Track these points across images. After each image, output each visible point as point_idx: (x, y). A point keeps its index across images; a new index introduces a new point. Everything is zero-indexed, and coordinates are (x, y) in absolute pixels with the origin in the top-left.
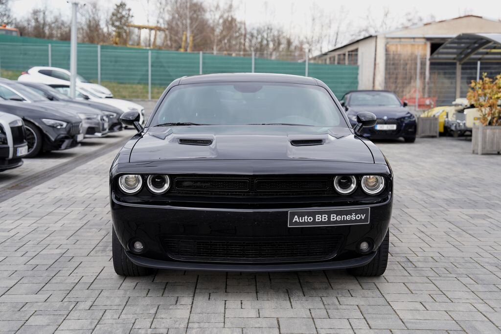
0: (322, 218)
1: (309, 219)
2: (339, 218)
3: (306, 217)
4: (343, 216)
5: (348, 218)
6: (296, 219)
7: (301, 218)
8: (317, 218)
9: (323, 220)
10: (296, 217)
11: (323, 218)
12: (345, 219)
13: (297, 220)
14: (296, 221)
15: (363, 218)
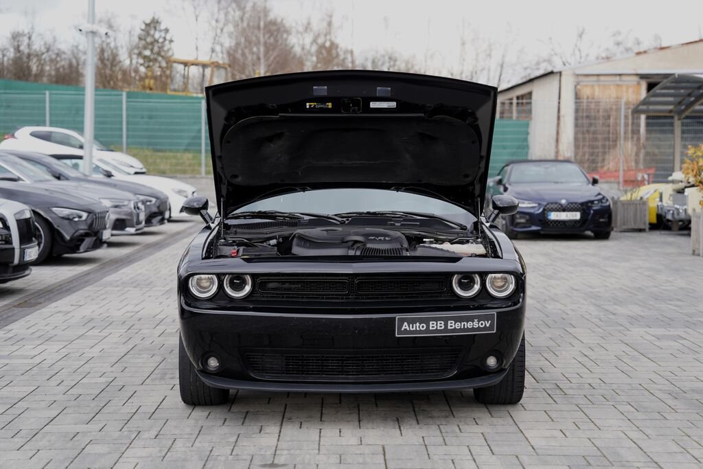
0: (437, 325)
1: (423, 327)
2: (458, 325)
3: (418, 324)
4: (463, 323)
5: (469, 325)
6: (405, 326)
7: (411, 325)
8: (431, 325)
9: (438, 328)
10: (406, 323)
11: (439, 325)
12: (466, 327)
13: (407, 328)
14: (405, 329)
15: (488, 325)
